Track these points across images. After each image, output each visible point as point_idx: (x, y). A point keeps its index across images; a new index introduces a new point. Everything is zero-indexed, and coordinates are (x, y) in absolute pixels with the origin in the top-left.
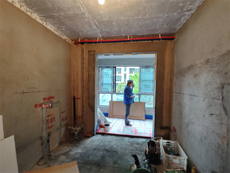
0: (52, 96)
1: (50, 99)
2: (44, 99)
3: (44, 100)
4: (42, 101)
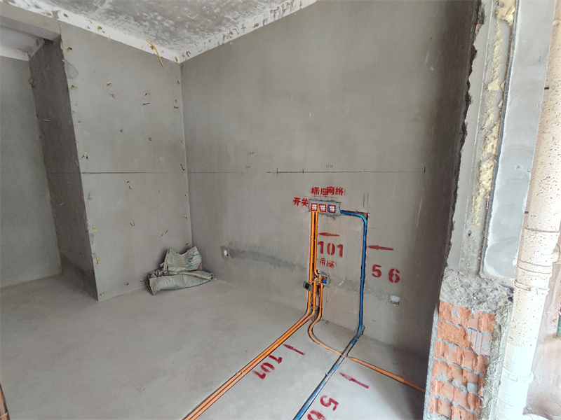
0: (335, 186)
1: (330, 194)
2: (315, 190)
3: (312, 192)
4: (309, 195)
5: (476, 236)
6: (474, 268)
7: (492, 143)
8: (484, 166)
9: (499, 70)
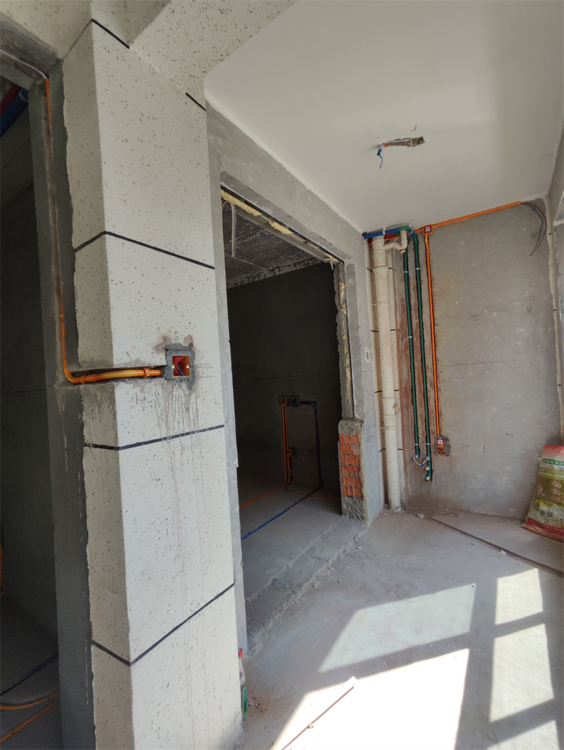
4: (278, 393)
5: (350, 401)
6: (352, 416)
7: (348, 360)
8: (347, 370)
9: (345, 331)
